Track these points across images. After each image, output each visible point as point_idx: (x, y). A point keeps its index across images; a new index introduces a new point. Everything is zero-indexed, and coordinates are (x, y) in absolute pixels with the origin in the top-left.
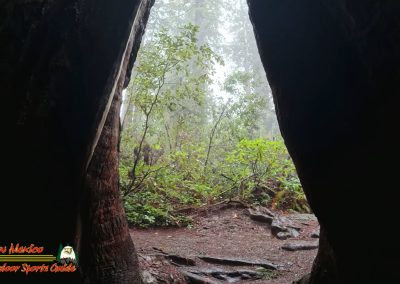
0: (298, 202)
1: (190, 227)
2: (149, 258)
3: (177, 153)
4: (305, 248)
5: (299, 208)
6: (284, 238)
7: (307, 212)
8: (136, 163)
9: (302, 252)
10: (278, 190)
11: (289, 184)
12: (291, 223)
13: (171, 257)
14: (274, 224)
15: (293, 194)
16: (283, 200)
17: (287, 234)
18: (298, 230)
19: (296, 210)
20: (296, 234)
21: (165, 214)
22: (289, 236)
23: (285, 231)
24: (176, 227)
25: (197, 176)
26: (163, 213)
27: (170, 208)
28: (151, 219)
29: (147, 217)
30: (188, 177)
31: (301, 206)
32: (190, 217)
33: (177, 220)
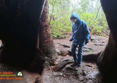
0: (98, 33)
1: (67, 38)
2: (57, 45)
3: (62, 18)
4: (100, 45)
5: (98, 35)
6: (94, 42)
7: (100, 36)
8: (50, 20)
9: (100, 46)
10: (92, 29)
11: (95, 27)
12: (96, 38)
13: (63, 45)
14: (91, 38)
15: (96, 30)
16: (93, 32)
17: (95, 41)
18: (98, 40)
19: (97, 35)
20: (98, 41)
21: (60, 35)
22: (96, 42)
23: (95, 40)
24: (63, 38)
25: (68, 25)
26: (59, 34)
27: (61, 33)
28: (56, 36)
29: (54, 36)
30: (65, 25)
31: (99, 34)
32: (67, 36)
33: (63, 36)
